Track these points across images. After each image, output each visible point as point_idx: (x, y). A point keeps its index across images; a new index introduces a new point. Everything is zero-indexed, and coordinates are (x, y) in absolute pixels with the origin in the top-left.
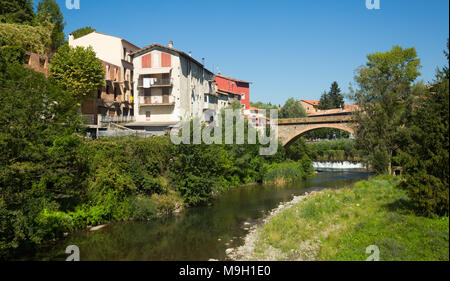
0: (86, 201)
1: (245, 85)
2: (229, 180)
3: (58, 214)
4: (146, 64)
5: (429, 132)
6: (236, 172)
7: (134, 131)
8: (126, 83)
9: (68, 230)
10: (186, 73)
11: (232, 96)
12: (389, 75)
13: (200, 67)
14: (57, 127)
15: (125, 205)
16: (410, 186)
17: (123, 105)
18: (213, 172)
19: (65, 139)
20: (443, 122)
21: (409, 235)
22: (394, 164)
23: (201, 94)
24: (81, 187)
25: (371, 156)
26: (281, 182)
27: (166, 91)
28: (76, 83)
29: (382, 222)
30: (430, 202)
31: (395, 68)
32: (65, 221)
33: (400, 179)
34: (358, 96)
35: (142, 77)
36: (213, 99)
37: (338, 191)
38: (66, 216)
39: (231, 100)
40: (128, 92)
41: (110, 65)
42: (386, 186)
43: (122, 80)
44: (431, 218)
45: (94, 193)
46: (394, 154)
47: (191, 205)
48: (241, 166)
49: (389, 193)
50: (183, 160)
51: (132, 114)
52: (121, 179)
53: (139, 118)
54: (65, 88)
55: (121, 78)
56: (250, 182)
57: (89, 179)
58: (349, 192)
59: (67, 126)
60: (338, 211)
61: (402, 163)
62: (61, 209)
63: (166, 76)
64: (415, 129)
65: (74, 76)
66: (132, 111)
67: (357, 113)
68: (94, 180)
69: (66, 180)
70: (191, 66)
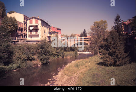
0: (12, 63)
1: (60, 29)
2: (54, 57)
3: (3, 66)
4: (31, 22)
5: (109, 44)
6: (56, 54)
7: (27, 42)
8: (25, 28)
9: (7, 71)
10: (43, 26)
11: (56, 32)
12: (99, 28)
13: (47, 24)
14: (3, 40)
15: (24, 64)
16: (103, 58)
17: (24, 35)
18: (50, 54)
19: (6, 44)
20: (113, 41)
21: (103, 71)
22: (100, 52)
23: (47, 32)
24: (10, 58)
25: (94, 50)
26: (69, 57)
27: (37, 31)
28: (10, 28)
29: (95, 68)
30: (108, 63)
31: (101, 26)
32: (6, 68)
33: (101, 56)
34: (91, 33)
35: (30, 26)
36: (50, 33)
37: (84, 60)
38: (6, 67)
39: (55, 34)
40: (25, 31)
41: (20, 22)
42: (97, 58)
43: (24, 27)
44: (108, 67)
45: (15, 60)
46: (100, 50)
47: (43, 64)
48: (58, 53)
49: (98, 60)
50: (41, 51)
51: (26, 37)
52: (23, 56)
53: (29, 39)
54: (6, 29)
55: (23, 26)
56: (60, 57)
57: (13, 56)
58: (87, 60)
59: (7, 40)
60: (84, 65)
61: (102, 52)
62: (4, 65)
63: (37, 26)
64: (105, 43)
65: (9, 25)
66: (26, 36)
67: (90, 38)
68: (15, 56)
69: (6, 56)
70: (44, 23)
